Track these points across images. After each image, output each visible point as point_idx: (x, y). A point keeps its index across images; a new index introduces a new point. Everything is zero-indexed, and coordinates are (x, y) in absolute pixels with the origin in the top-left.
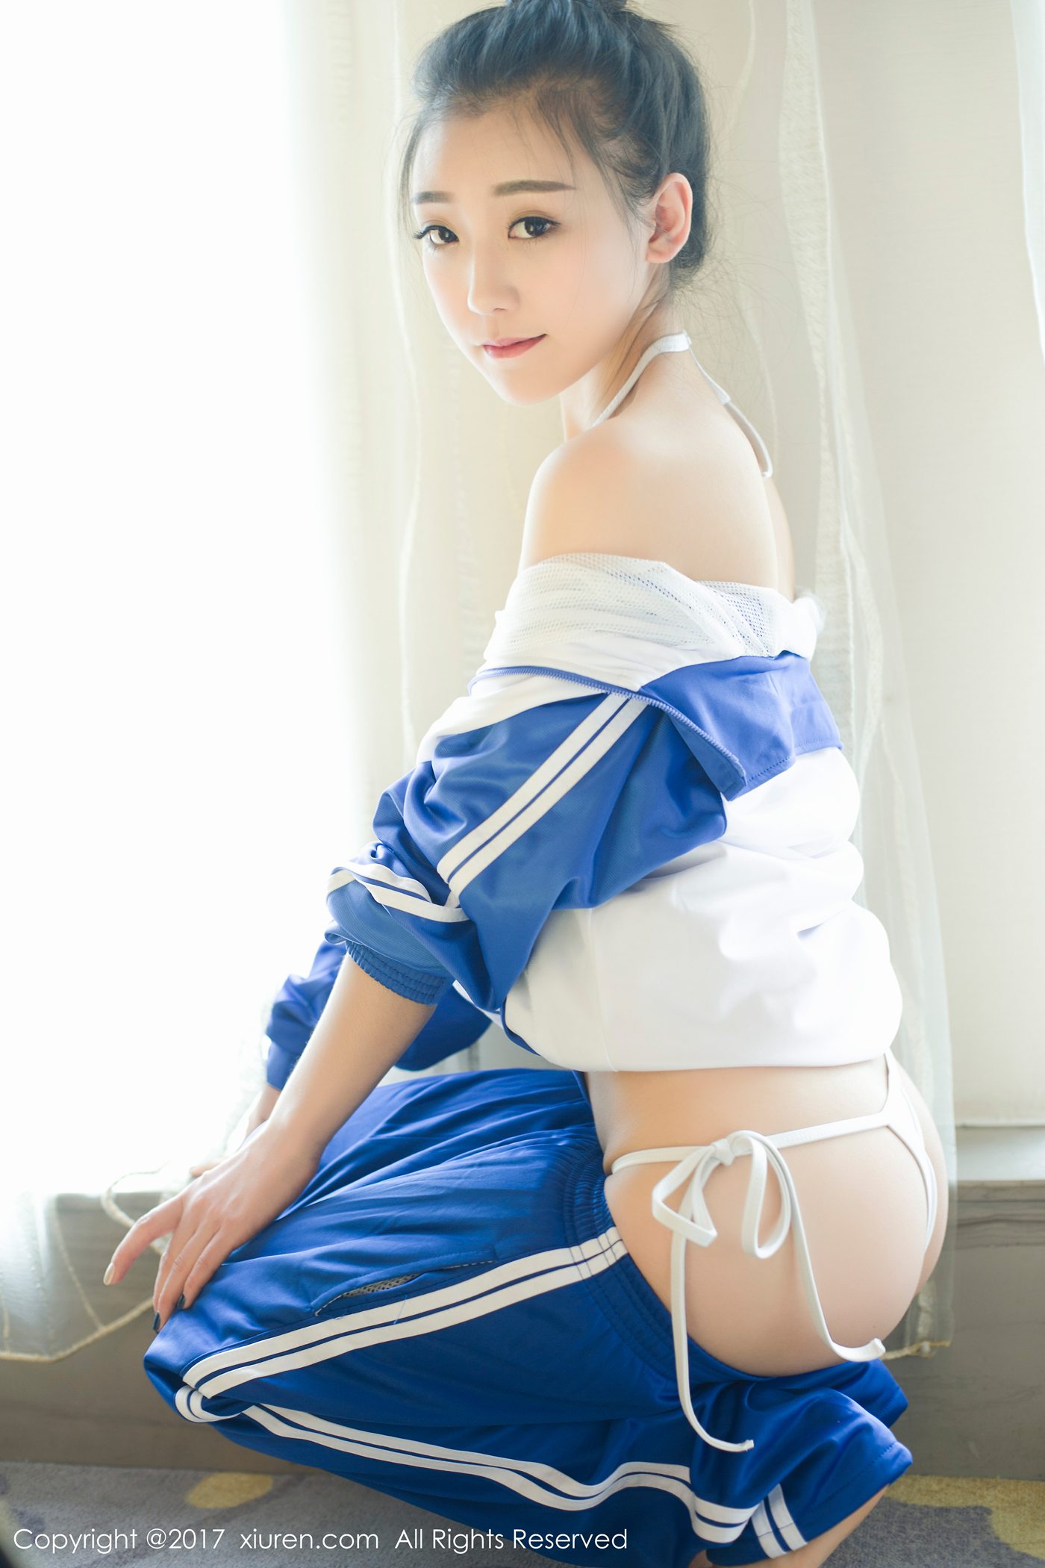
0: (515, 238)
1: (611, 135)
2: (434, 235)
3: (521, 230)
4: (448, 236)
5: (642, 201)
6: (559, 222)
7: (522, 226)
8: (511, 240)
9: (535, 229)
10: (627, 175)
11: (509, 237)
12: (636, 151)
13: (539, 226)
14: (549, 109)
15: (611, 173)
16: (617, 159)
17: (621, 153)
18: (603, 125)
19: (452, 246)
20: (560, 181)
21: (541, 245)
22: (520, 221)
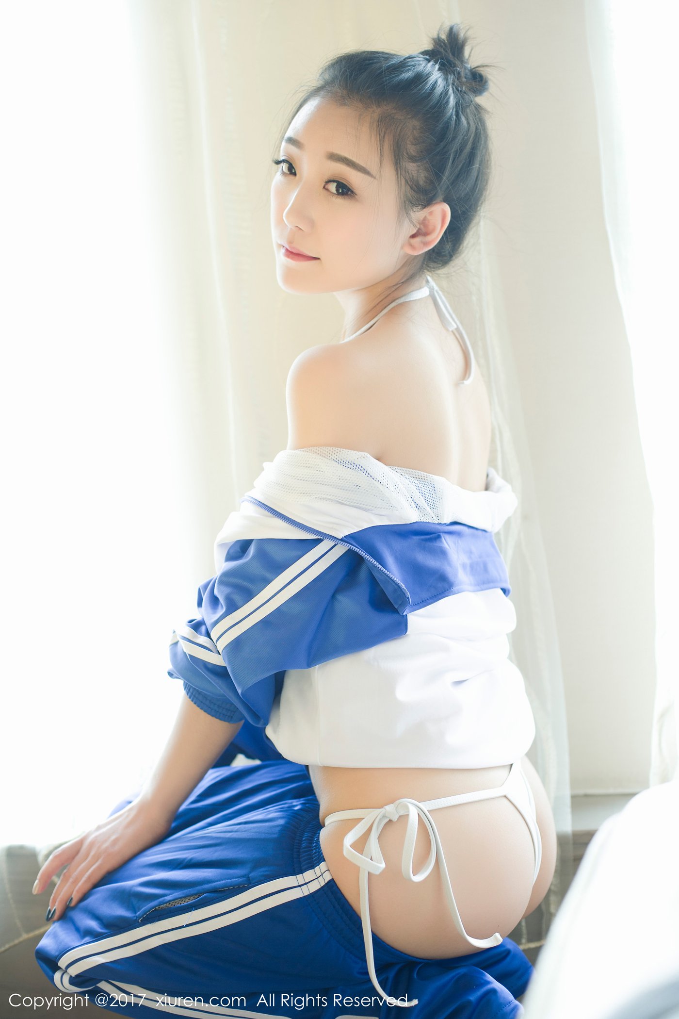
0: (327, 190)
1: (413, 159)
2: (284, 166)
3: (333, 187)
4: (292, 170)
5: (415, 209)
6: (357, 193)
7: (335, 184)
8: (324, 189)
9: (342, 191)
10: (411, 188)
11: (324, 187)
12: (425, 177)
13: (344, 190)
14: (384, 125)
15: (403, 181)
16: (411, 176)
17: (414, 173)
18: (411, 151)
19: (292, 177)
20: (369, 169)
21: (340, 201)
22: (334, 181)
